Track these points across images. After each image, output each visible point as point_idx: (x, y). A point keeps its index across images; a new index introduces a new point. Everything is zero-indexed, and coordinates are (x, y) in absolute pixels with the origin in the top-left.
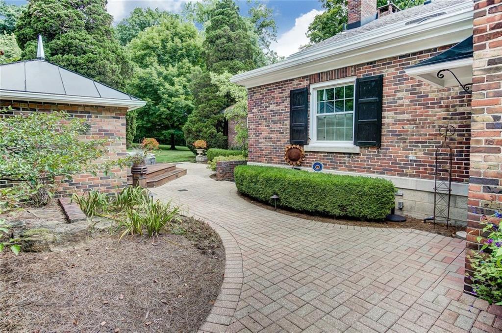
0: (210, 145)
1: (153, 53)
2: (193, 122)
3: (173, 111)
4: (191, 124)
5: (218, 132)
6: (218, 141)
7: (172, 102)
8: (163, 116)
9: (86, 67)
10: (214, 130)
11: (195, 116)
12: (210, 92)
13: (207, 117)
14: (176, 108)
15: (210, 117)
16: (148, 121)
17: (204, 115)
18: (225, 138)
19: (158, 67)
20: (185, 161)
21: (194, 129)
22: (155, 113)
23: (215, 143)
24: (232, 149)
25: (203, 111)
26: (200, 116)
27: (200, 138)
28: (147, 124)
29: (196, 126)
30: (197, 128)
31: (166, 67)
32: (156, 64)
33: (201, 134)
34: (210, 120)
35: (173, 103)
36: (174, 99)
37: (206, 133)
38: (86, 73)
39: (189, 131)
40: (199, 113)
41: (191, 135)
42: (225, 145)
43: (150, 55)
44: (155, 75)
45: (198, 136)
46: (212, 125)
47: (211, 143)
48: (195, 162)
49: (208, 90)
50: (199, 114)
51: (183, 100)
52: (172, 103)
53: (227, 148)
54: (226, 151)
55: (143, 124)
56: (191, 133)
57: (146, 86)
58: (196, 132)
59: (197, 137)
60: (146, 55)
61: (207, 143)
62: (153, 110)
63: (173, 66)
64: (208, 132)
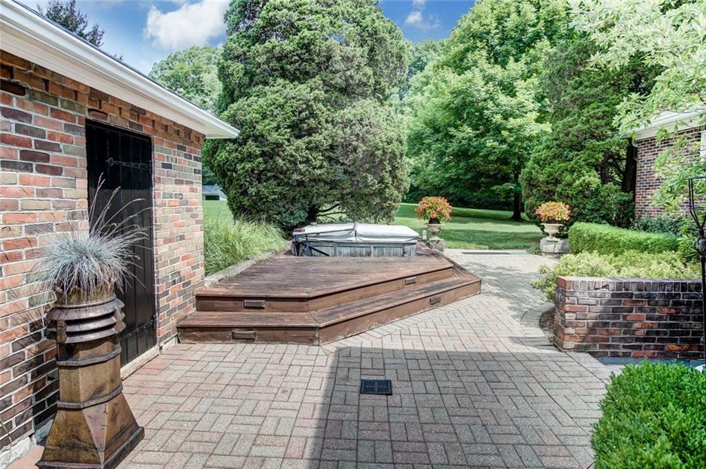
0: (581, 214)
1: (479, 44)
2: (541, 162)
3: (511, 146)
4: (536, 165)
5: (604, 182)
6: (603, 203)
7: (509, 127)
8: (492, 158)
9: (297, 58)
10: (593, 178)
11: (548, 147)
12: (586, 87)
13: (577, 146)
14: (516, 139)
15: (583, 147)
16: (469, 169)
17: (570, 144)
18: (626, 197)
19: (486, 66)
20: (516, 248)
21: (542, 178)
22: (477, 152)
23: (592, 210)
24: (645, 228)
25: (567, 135)
26: (559, 146)
27: (556, 197)
28: (466, 174)
29: (548, 169)
30: (550, 175)
31: (504, 64)
32: (483, 63)
33: (559, 189)
34: (583, 155)
35: (512, 129)
36: (512, 123)
37: (570, 185)
38: (299, 70)
39: (532, 183)
40: (556, 140)
41: (534, 191)
42: (625, 217)
43: (473, 48)
44: (480, 82)
45: (551, 192)
46: (588, 164)
47: (584, 208)
48: (538, 252)
49: (581, 83)
50: (555, 143)
51: (534, 122)
52: (510, 130)
53: (627, 225)
54: (623, 231)
55: (458, 175)
56: (534, 186)
57: (464, 105)
58: (548, 183)
59: (548, 196)
60: (467, 50)
61: (571, 208)
62: (475, 148)
63: (517, 60)
64: (577, 182)
